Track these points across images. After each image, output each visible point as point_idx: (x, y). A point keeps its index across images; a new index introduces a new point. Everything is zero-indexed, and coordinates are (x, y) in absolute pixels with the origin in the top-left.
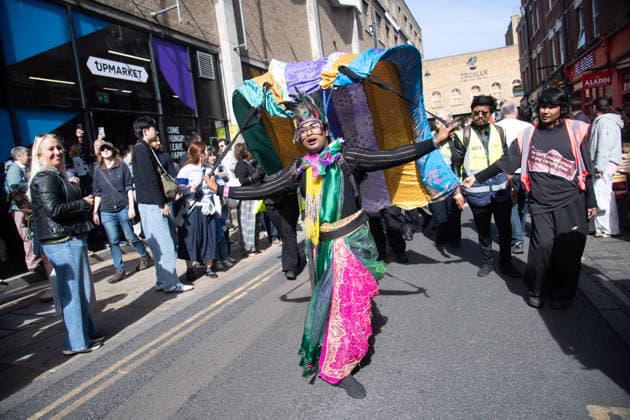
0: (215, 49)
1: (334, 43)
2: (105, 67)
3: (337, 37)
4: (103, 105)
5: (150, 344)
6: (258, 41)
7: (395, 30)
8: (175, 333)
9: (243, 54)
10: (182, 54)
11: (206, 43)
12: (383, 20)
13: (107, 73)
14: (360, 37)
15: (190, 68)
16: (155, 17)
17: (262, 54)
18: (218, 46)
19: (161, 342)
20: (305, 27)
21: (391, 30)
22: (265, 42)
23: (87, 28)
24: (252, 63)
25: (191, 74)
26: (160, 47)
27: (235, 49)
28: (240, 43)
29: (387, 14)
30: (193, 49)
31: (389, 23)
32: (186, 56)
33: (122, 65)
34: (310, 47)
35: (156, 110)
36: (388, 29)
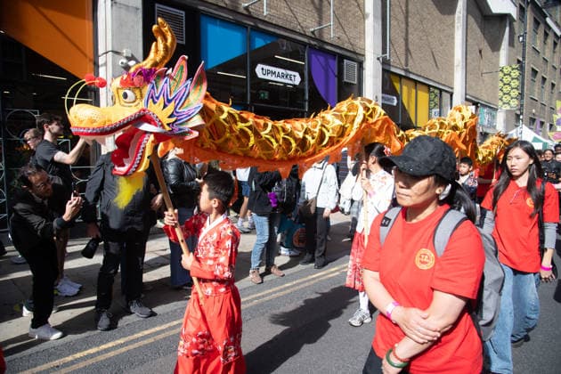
0: (360, 58)
1: (480, 52)
2: (269, 72)
3: (485, 46)
4: (263, 101)
5: (254, 296)
6: (401, 50)
7: (555, 34)
8: (275, 292)
9: (385, 62)
10: (331, 61)
11: (354, 53)
12: (542, 27)
13: (269, 77)
14: (511, 44)
15: (336, 73)
16: (313, 32)
17: (403, 62)
18: (364, 55)
19: (263, 296)
20: (452, 37)
21: (551, 34)
22: (407, 50)
23: (259, 42)
24: (393, 70)
25: (336, 79)
26: (313, 56)
27: (378, 59)
28: (383, 54)
29: (548, 20)
30: (341, 58)
31: (550, 28)
32: (334, 64)
33: (281, 71)
34: (453, 56)
35: (304, 108)
36: (546, 35)
